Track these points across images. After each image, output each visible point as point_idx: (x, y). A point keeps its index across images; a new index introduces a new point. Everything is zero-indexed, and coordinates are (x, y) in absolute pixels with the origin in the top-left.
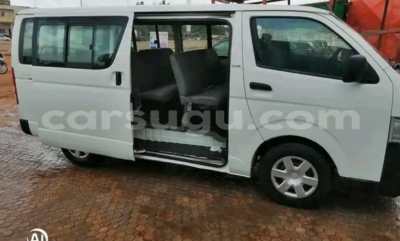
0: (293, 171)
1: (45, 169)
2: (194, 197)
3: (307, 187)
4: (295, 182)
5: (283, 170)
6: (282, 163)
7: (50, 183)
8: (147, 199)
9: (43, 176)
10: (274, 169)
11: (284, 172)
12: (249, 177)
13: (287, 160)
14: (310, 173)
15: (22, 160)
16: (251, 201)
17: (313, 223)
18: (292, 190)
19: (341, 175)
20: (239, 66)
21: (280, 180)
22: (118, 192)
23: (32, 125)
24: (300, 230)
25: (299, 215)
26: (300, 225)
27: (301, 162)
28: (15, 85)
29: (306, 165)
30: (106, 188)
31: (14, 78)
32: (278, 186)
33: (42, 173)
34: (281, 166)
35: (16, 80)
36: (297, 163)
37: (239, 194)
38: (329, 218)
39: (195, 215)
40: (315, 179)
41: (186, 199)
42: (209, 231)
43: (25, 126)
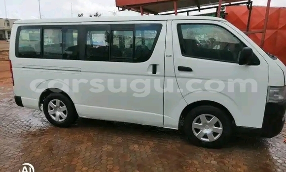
0: (206, 123)
1: (35, 130)
2: (141, 144)
3: (215, 134)
4: (207, 131)
5: (200, 123)
6: (199, 119)
7: (40, 139)
8: (110, 147)
9: (34, 135)
10: (194, 123)
11: (201, 124)
12: (177, 129)
13: (202, 117)
14: (217, 125)
15: (16, 124)
16: (179, 145)
17: (221, 157)
18: (206, 136)
19: (237, 125)
20: (171, 56)
21: (197, 130)
22: (89, 144)
23: (24, 100)
24: (214, 162)
25: (211, 153)
26: (213, 159)
27: (212, 117)
28: (12, 72)
29: (215, 119)
30: (80, 141)
31: (11, 67)
32: (196, 135)
33: (33, 133)
34: (199, 121)
35: (13, 69)
36: (209, 118)
37: (170, 141)
38: (230, 154)
39: (144, 156)
40: (221, 128)
41: (136, 146)
42: (156, 166)
43: (18, 101)
